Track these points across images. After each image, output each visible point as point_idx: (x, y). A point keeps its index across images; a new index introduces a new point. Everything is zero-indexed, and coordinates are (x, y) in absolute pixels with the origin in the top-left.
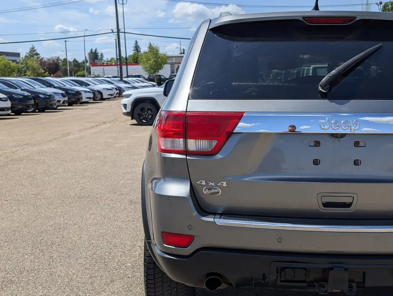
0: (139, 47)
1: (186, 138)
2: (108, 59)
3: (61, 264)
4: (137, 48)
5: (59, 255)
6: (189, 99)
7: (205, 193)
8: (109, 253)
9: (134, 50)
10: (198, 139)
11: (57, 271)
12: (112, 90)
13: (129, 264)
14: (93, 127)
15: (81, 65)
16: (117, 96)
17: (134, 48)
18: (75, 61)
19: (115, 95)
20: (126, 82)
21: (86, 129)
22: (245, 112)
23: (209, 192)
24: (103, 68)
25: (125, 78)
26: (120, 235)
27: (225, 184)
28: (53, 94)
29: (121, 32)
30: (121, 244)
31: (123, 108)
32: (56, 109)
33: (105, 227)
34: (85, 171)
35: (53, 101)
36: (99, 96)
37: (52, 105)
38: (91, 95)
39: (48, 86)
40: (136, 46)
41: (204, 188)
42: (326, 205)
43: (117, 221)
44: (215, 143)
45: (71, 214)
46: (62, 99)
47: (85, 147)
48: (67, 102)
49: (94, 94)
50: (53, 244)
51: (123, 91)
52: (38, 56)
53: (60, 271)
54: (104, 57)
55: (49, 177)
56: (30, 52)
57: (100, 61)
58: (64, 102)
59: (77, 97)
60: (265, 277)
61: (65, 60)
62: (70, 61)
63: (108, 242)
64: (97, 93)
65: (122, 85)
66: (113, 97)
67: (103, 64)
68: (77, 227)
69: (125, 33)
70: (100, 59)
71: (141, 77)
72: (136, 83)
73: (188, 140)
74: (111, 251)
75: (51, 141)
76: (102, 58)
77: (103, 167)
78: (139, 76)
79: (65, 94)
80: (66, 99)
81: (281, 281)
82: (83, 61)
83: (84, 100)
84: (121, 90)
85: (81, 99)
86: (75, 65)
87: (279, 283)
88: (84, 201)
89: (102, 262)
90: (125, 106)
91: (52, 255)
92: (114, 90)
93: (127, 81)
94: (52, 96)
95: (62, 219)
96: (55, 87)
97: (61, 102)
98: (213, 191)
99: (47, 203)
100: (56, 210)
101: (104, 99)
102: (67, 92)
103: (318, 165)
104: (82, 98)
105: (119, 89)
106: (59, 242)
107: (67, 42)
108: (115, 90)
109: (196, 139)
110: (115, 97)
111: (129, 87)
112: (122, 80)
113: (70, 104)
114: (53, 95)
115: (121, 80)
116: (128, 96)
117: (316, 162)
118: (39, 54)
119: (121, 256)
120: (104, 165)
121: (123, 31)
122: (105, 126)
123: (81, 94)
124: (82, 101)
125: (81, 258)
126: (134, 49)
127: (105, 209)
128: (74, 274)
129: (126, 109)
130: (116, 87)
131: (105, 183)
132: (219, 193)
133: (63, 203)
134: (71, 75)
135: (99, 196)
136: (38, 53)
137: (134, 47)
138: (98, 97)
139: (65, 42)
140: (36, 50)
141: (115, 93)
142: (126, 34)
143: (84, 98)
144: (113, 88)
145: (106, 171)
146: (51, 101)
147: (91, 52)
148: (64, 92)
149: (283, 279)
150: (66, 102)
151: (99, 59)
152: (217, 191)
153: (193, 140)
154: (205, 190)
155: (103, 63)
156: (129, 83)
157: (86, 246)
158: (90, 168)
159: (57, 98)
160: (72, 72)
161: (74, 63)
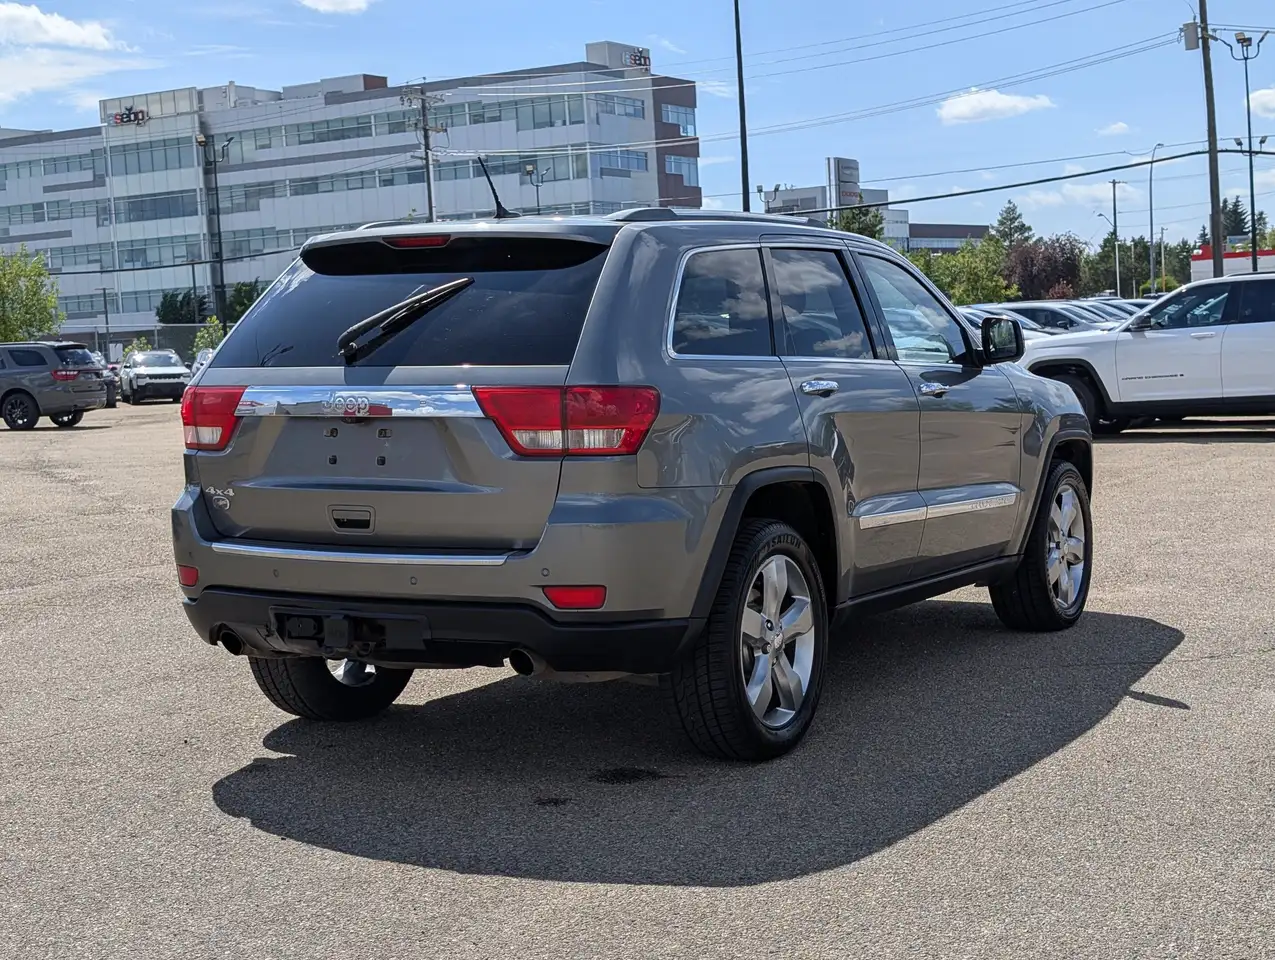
1: (196, 425)
7: (215, 506)
18: (1141, 242)
23: (218, 505)
27: (231, 493)
29: (1222, 151)
41: (214, 498)
42: (340, 523)
52: (1026, 234)
56: (1002, 223)
60: (268, 629)
61: (1110, 243)
62: (1124, 243)
73: (199, 428)
86: (1139, 257)
98: (221, 502)
103: (334, 464)
107: (1117, 185)
117: (333, 460)
118: (1030, 229)
132: (227, 505)
136: (1027, 225)
139: (1112, 185)
140: (1020, 215)
152: (225, 503)
154: (214, 502)
160: (1131, 279)
161: (1139, 249)
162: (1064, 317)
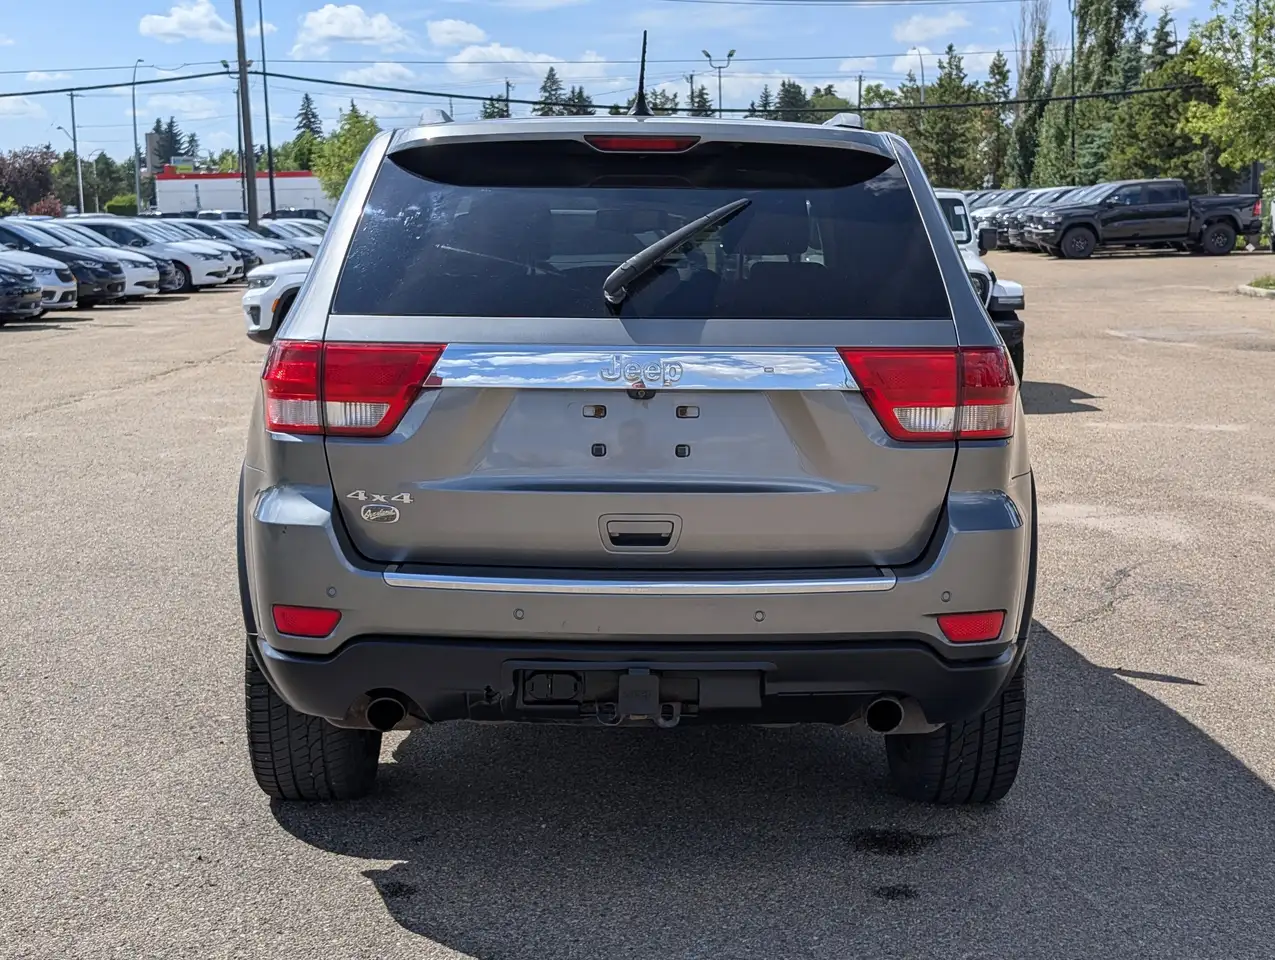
0: (314, 116)
1: (322, 398)
2: (211, 154)
3: (51, 717)
4: (309, 119)
5: (48, 699)
6: (330, 313)
7: (366, 518)
8: (178, 694)
9: (299, 128)
10: (350, 402)
11: (42, 732)
12: (221, 259)
13: (225, 717)
14: (153, 377)
15: (122, 174)
16: (237, 279)
17: (300, 119)
18: (103, 159)
19: (230, 276)
20: (266, 233)
21: (131, 381)
22: (446, 344)
23: (374, 516)
24: (196, 186)
25: (266, 216)
26: (208, 655)
27: (407, 499)
28: (29, 271)
29: (251, 73)
30: (210, 674)
31: (248, 318)
32: (37, 318)
33: (170, 638)
34: (124, 502)
35: (31, 293)
36: (178, 278)
37: (27, 306)
38: (153, 275)
39: (13, 247)
40: (306, 114)
41: (364, 507)
42: (617, 540)
43: (205, 624)
44: (385, 408)
45: (81, 609)
46: (60, 288)
47: (126, 435)
48: (76, 297)
49: (163, 273)
50: (31, 674)
51: (258, 262)
53: (51, 732)
54: (200, 147)
55: (19, 517)
57: (185, 161)
58: (64, 298)
59: (107, 281)
60: (490, 694)
61: (70, 157)
62: (86, 159)
63: (175, 670)
64: (172, 268)
65: (255, 243)
66: (224, 280)
67: (196, 172)
68: (95, 639)
69: (265, 74)
70: (186, 153)
71: (319, 215)
72: (301, 234)
73: (328, 403)
74: (182, 689)
75: (25, 417)
76: (191, 153)
77: (178, 489)
78: (312, 214)
79: (68, 272)
80: (72, 286)
81: (525, 702)
82: (130, 160)
83: (130, 289)
84: (252, 258)
85: (120, 288)
86: (100, 174)
87: (520, 704)
88: (118, 576)
89: (157, 714)
90: (255, 312)
91: (31, 699)
92: (228, 258)
93: (272, 229)
94: (27, 278)
95: (56, 620)
96: (35, 250)
97: (56, 298)
98: (382, 513)
99: (16, 581)
100: (39, 599)
101: (195, 289)
102: (75, 267)
103: (600, 455)
104: (123, 284)
105: (243, 256)
106: (46, 672)
107: (75, 102)
108: (232, 258)
109: (345, 402)
110: (230, 281)
111: (276, 251)
112: (257, 225)
113: (86, 303)
114: (30, 275)
115: (252, 226)
116: (264, 282)
117: (598, 450)
119: (206, 699)
120: (180, 486)
121: (261, 70)
122: (191, 373)
123: (119, 271)
124: (121, 294)
125: (104, 705)
126: (301, 122)
127: (174, 597)
128: (86, 737)
129: (256, 321)
130: (234, 249)
131: (179, 532)
132: (394, 517)
133: (58, 582)
134: (89, 209)
135: (160, 564)
137: (300, 115)
138: (176, 281)
141: (229, 268)
142: (268, 77)
143: (131, 284)
144: (224, 252)
145: (185, 502)
146: (24, 293)
147: (157, 128)
148: (64, 266)
149: (529, 698)
150: (70, 297)
151: (182, 155)
152: (391, 513)
153: (339, 403)
154: (365, 513)
155: (196, 168)
156: (278, 237)
157: (118, 679)
158: (139, 492)
159: (42, 283)
160: (94, 195)
161: (101, 166)
162: (136, 235)
